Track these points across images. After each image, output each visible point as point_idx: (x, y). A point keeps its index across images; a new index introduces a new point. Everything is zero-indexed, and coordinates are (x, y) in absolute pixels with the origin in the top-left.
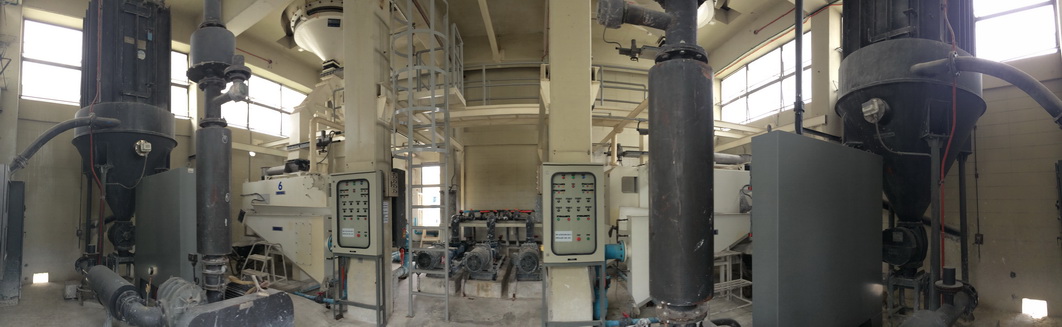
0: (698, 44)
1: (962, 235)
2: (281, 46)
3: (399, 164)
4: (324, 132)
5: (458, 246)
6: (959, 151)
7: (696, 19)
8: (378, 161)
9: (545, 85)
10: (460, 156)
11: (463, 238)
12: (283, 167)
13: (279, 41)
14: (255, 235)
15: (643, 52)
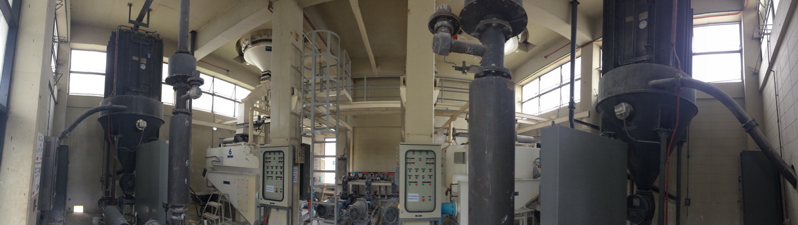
0: (505, 66)
1: (677, 199)
2: (236, 62)
3: (305, 141)
4: (259, 117)
5: (346, 199)
6: (679, 140)
7: (503, 50)
8: (291, 139)
9: (403, 90)
10: (350, 135)
11: (351, 192)
12: (233, 139)
13: (235, 59)
14: (213, 187)
15: (470, 69)
